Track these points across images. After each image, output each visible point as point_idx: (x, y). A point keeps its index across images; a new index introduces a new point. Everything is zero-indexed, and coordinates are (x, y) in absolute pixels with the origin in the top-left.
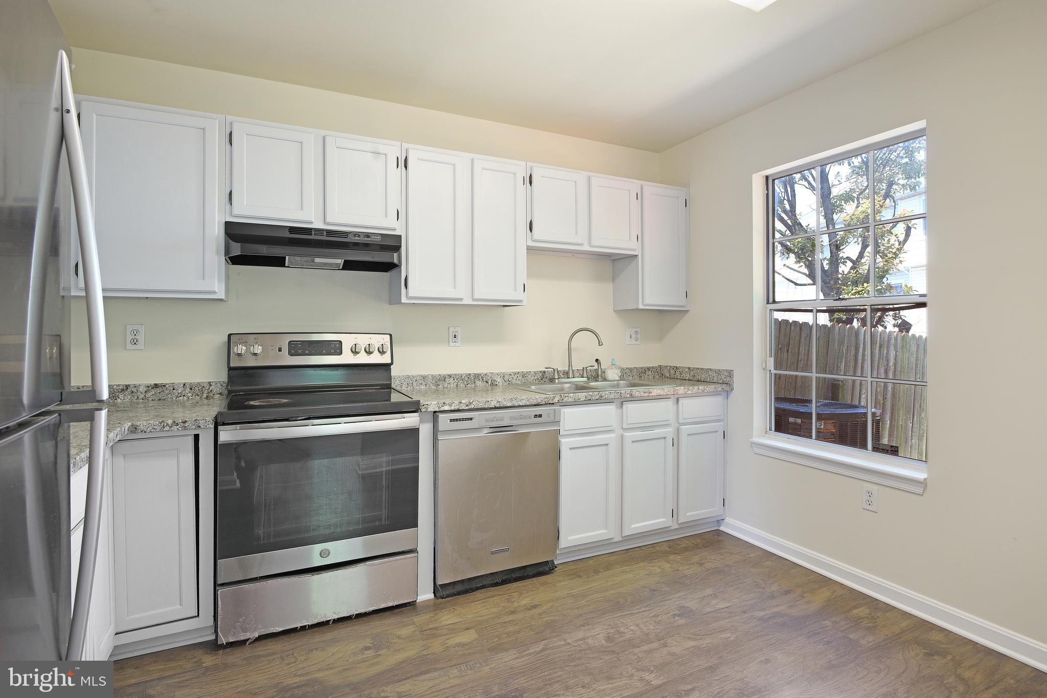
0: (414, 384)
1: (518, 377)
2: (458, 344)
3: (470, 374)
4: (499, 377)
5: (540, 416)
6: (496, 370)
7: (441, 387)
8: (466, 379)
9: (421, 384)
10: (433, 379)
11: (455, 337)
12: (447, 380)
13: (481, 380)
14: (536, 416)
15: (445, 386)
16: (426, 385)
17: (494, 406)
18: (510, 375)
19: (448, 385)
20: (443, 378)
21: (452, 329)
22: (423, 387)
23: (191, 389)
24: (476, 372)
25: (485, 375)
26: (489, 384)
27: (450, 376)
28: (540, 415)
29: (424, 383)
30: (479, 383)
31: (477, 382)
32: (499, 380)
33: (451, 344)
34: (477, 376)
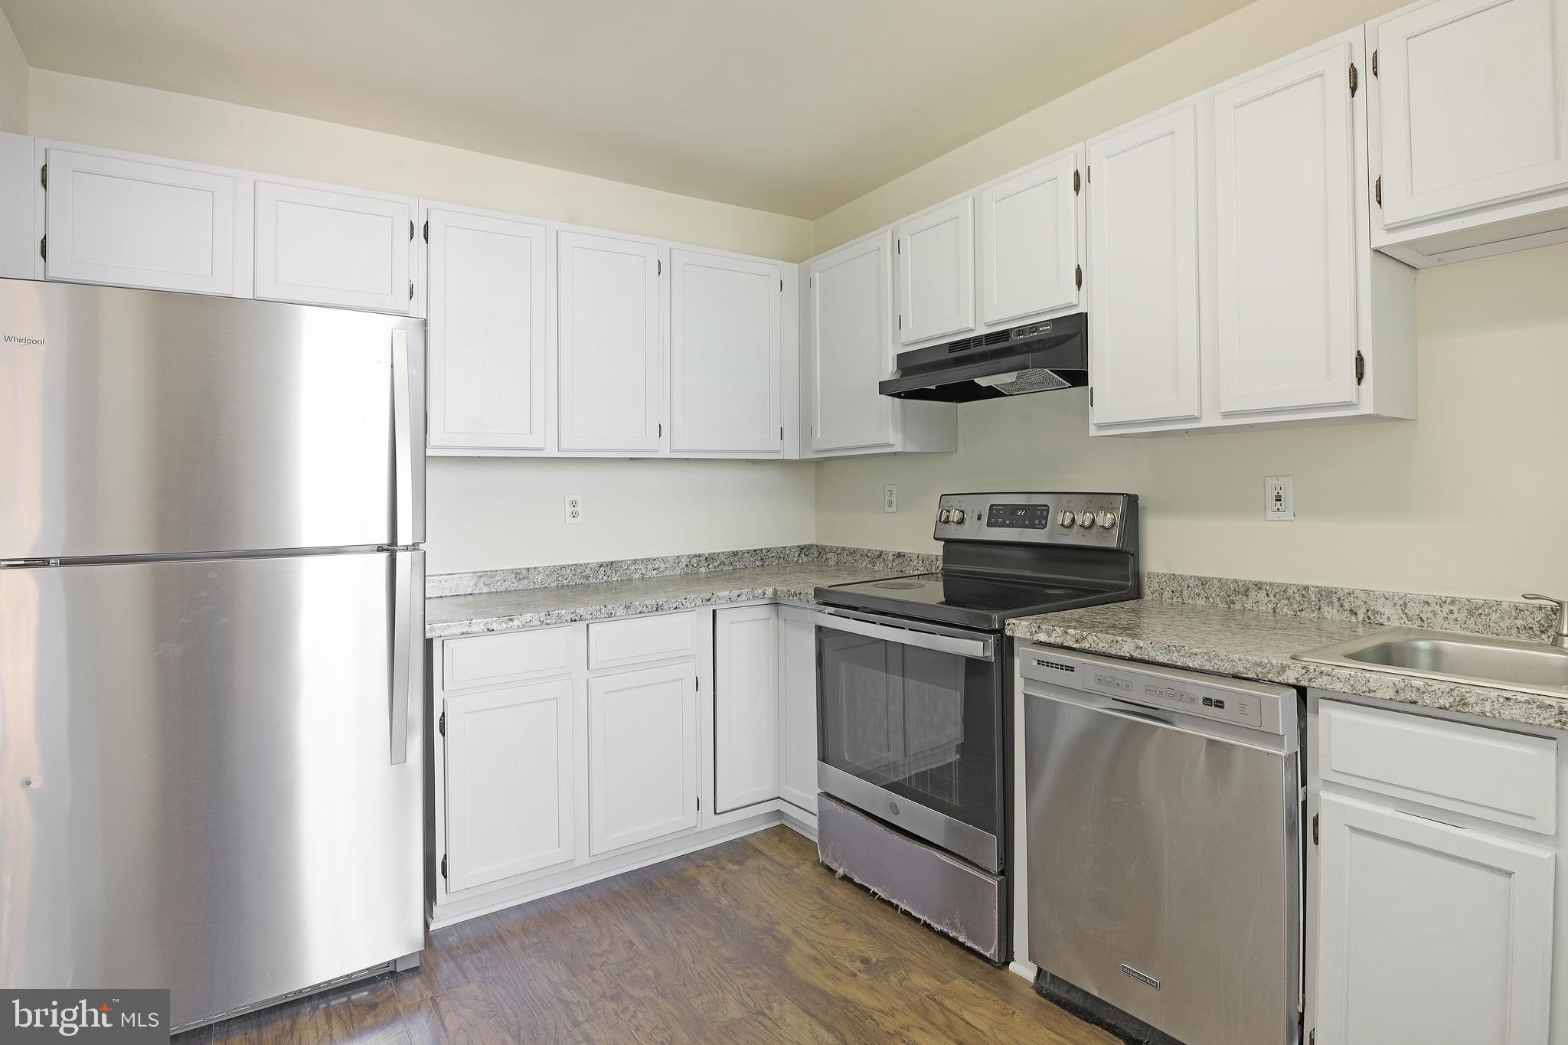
0: (1185, 593)
1: (1451, 612)
2: (1289, 515)
3: (1306, 588)
4: (1389, 604)
5: (1220, 704)
6: (1381, 586)
7: (1237, 606)
8: (1297, 597)
9: (1198, 595)
10: (1221, 589)
11: (1278, 499)
12: (1252, 593)
13: (1337, 604)
14: (1207, 701)
15: (1248, 606)
16: (1207, 598)
17: (1128, 655)
18: (1427, 603)
19: (1255, 606)
20: (1245, 589)
21: (1271, 482)
22: (1201, 602)
23: (923, 562)
24: (1324, 584)
25: (1349, 594)
26: (1360, 617)
27: (1259, 586)
28: (1218, 701)
29: (1203, 594)
30: (1331, 612)
31: (1325, 609)
32: (1388, 610)
33: (1271, 515)
34: (1326, 595)
